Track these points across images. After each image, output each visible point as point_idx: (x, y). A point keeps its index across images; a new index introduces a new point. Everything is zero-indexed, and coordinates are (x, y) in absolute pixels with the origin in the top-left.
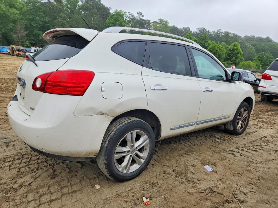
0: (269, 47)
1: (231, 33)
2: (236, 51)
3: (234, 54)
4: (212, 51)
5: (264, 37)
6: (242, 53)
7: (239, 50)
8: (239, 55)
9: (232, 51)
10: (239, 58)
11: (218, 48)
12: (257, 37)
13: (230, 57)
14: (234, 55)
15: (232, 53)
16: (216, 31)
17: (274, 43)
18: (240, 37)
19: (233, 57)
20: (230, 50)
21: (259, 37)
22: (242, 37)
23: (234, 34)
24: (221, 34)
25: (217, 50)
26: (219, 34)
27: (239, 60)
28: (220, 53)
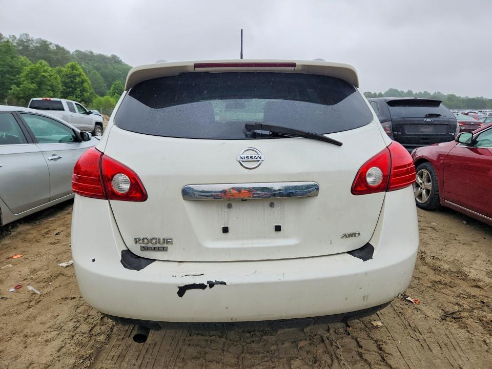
0: (120, 72)
1: (51, 44)
2: (78, 79)
3: (76, 84)
4: (35, 78)
5: (109, 55)
6: (89, 81)
7: (83, 76)
8: (85, 85)
9: (71, 77)
10: (87, 91)
11: (45, 71)
12: (97, 55)
13: (71, 89)
14: (77, 86)
15: (72, 82)
16: (18, 37)
17: (125, 65)
18: (68, 52)
19: (76, 90)
20: (67, 76)
21: (100, 55)
22: (71, 52)
23: (57, 46)
24: (32, 44)
25: (43, 76)
26: (27, 42)
27: (89, 94)
28: (52, 82)
